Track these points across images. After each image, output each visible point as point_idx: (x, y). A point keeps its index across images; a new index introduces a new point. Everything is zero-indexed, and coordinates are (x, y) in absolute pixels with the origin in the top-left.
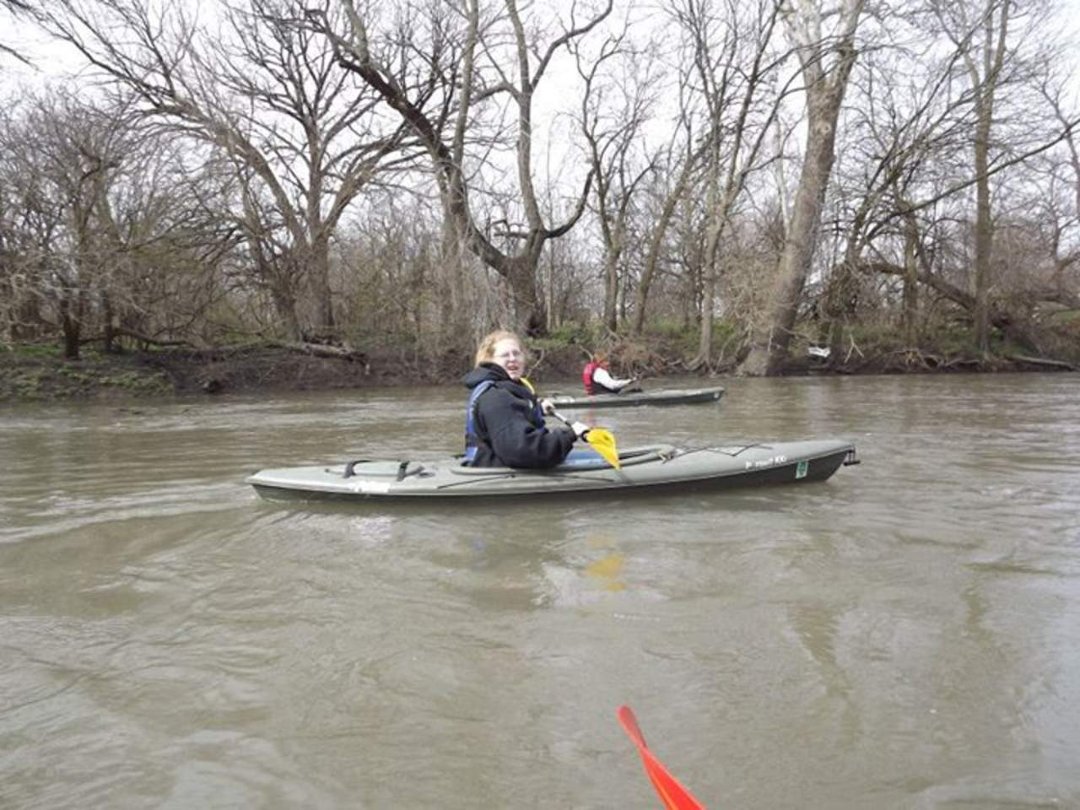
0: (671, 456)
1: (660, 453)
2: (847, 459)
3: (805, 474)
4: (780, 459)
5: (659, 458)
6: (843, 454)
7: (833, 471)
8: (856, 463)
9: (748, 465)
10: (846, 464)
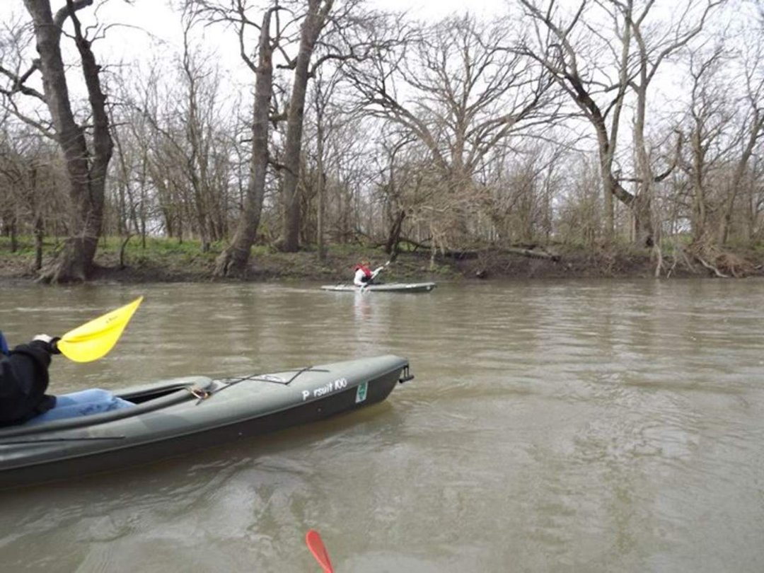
0: (208, 392)
1: (192, 389)
2: (402, 377)
3: (364, 398)
4: (340, 384)
5: (191, 397)
6: (398, 371)
7: (391, 388)
8: (411, 378)
9: (306, 394)
10: (401, 381)
